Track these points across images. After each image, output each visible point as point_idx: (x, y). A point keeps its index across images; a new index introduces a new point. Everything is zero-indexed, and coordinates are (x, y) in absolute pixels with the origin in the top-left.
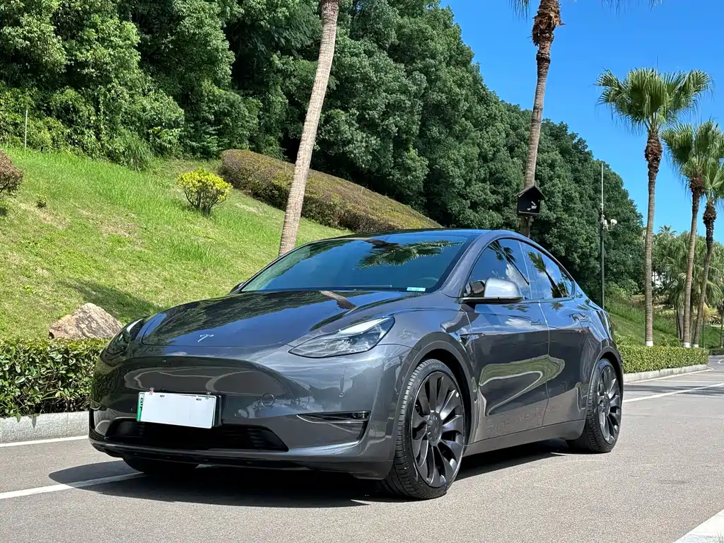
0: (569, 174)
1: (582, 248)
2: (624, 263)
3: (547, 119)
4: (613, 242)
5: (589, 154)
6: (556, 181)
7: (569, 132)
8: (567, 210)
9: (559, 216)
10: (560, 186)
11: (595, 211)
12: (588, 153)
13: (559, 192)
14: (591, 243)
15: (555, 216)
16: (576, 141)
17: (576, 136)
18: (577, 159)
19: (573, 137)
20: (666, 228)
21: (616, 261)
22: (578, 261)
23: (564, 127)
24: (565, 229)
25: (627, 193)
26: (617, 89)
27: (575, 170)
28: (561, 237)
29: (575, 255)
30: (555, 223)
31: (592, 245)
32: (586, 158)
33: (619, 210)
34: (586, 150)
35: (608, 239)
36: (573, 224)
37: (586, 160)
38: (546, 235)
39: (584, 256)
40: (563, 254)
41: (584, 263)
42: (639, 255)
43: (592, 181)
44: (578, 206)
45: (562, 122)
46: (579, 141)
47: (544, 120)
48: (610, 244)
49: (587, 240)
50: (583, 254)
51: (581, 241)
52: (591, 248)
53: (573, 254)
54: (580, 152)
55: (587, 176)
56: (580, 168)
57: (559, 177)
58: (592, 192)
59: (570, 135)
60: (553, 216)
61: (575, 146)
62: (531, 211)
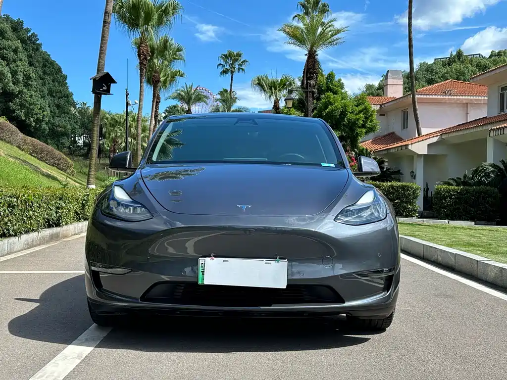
0: (26, 59)
1: (36, 114)
2: (65, 127)
3: (7, 15)
4: (57, 111)
5: (40, 45)
6: (19, 63)
7: (25, 27)
8: (27, 85)
9: (21, 90)
10: (22, 67)
11: (45, 88)
12: (38, 44)
13: (21, 72)
14: (43, 111)
15: (18, 89)
16: (30, 34)
17: (30, 31)
18: (31, 48)
19: (28, 31)
20: (83, 103)
21: (59, 126)
22: (34, 124)
23: (20, 22)
24: (26, 100)
25: (67, 77)
26: (121, 4)
27: (30, 57)
28: (22, 106)
29: (32, 119)
30: (18, 95)
31: (44, 113)
32: (37, 48)
33: (61, 89)
34: (38, 42)
35: (54, 110)
36: (31, 96)
37: (38, 49)
38: (10, 103)
39: (38, 121)
40: (23, 118)
41: (38, 126)
42: (75, 122)
43: (41, 65)
44: (34, 83)
45: (19, 19)
46: (32, 34)
47: (4, 15)
48: (55, 113)
49: (40, 109)
50: (38, 119)
51: (37, 110)
52: (44, 115)
53: (30, 119)
54: (34, 44)
55: (38, 62)
56: (33, 55)
57: (21, 60)
58: (41, 73)
59: (25, 29)
60: (16, 89)
61: (30, 38)
62: (102, 91)
